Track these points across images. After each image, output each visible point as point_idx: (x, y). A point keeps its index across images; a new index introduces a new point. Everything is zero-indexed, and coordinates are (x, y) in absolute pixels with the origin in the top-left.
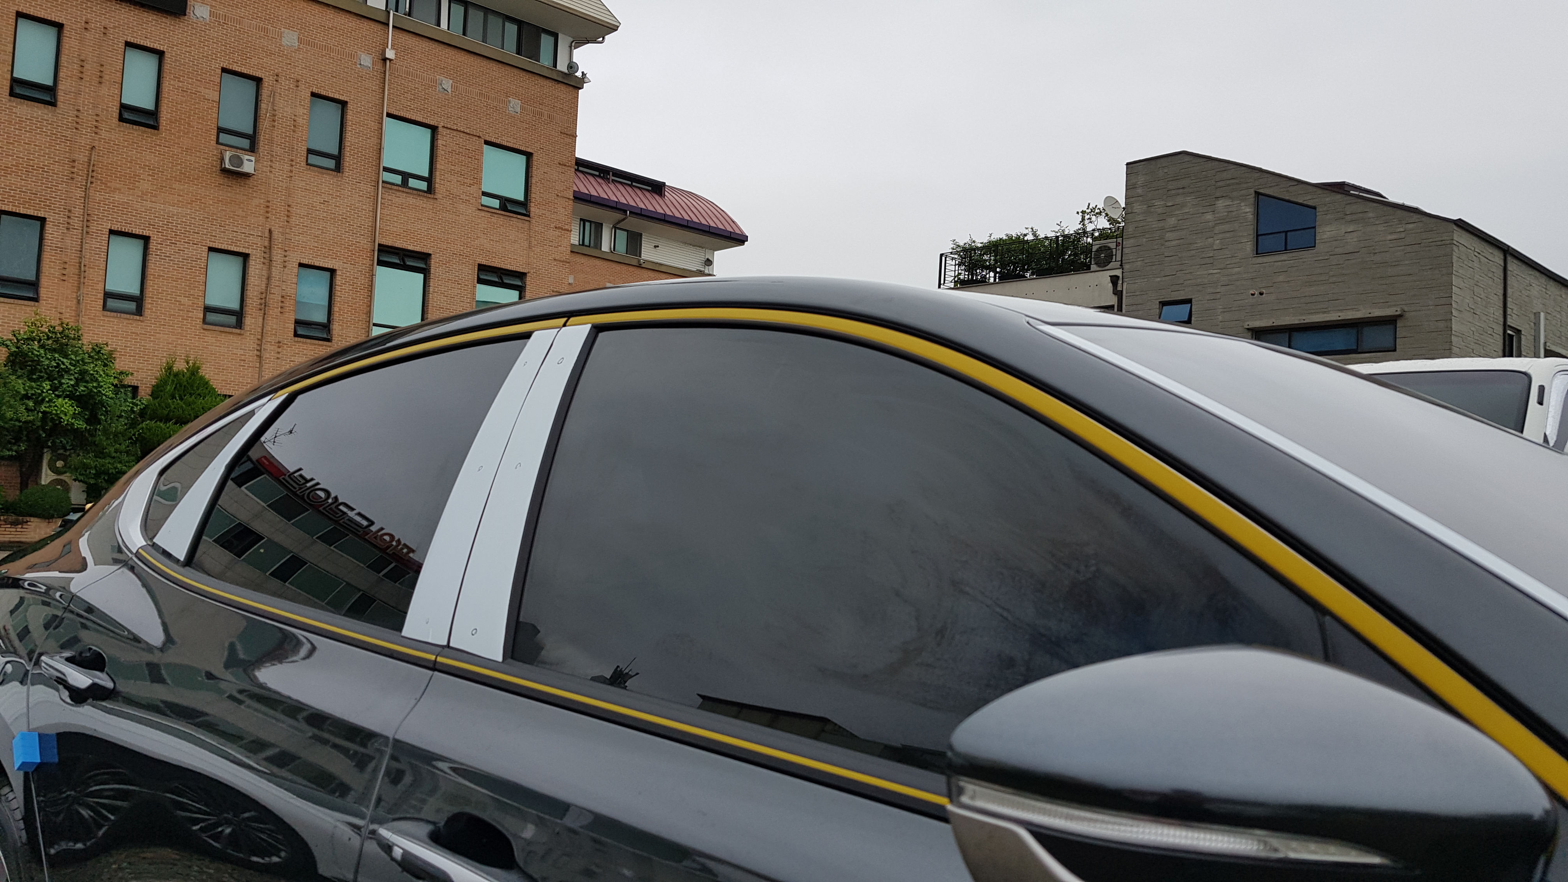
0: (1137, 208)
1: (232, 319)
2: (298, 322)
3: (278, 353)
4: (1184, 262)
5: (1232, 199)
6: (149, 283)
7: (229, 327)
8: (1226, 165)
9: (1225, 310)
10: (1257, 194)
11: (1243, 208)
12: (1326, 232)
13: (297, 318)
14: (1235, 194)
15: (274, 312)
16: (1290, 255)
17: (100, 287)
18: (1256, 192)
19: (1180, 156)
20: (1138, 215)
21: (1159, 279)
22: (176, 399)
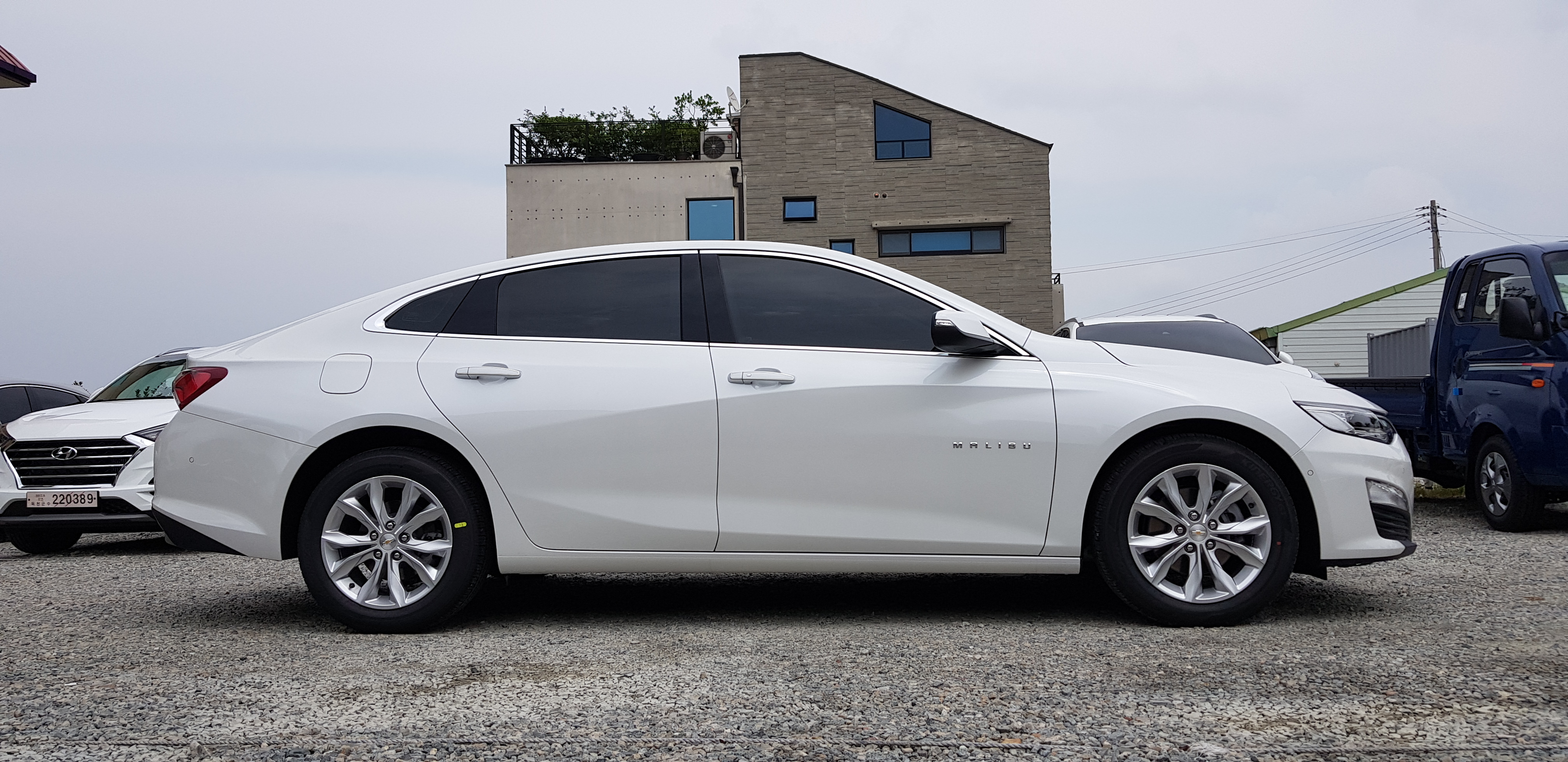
0: (753, 102)
4: (806, 161)
5: (852, 105)
8: (844, 72)
9: (850, 209)
10: (875, 103)
11: (863, 115)
12: (941, 145)
14: (854, 101)
16: (910, 163)
18: (874, 101)
19: (797, 57)
20: (756, 109)
21: (781, 175)
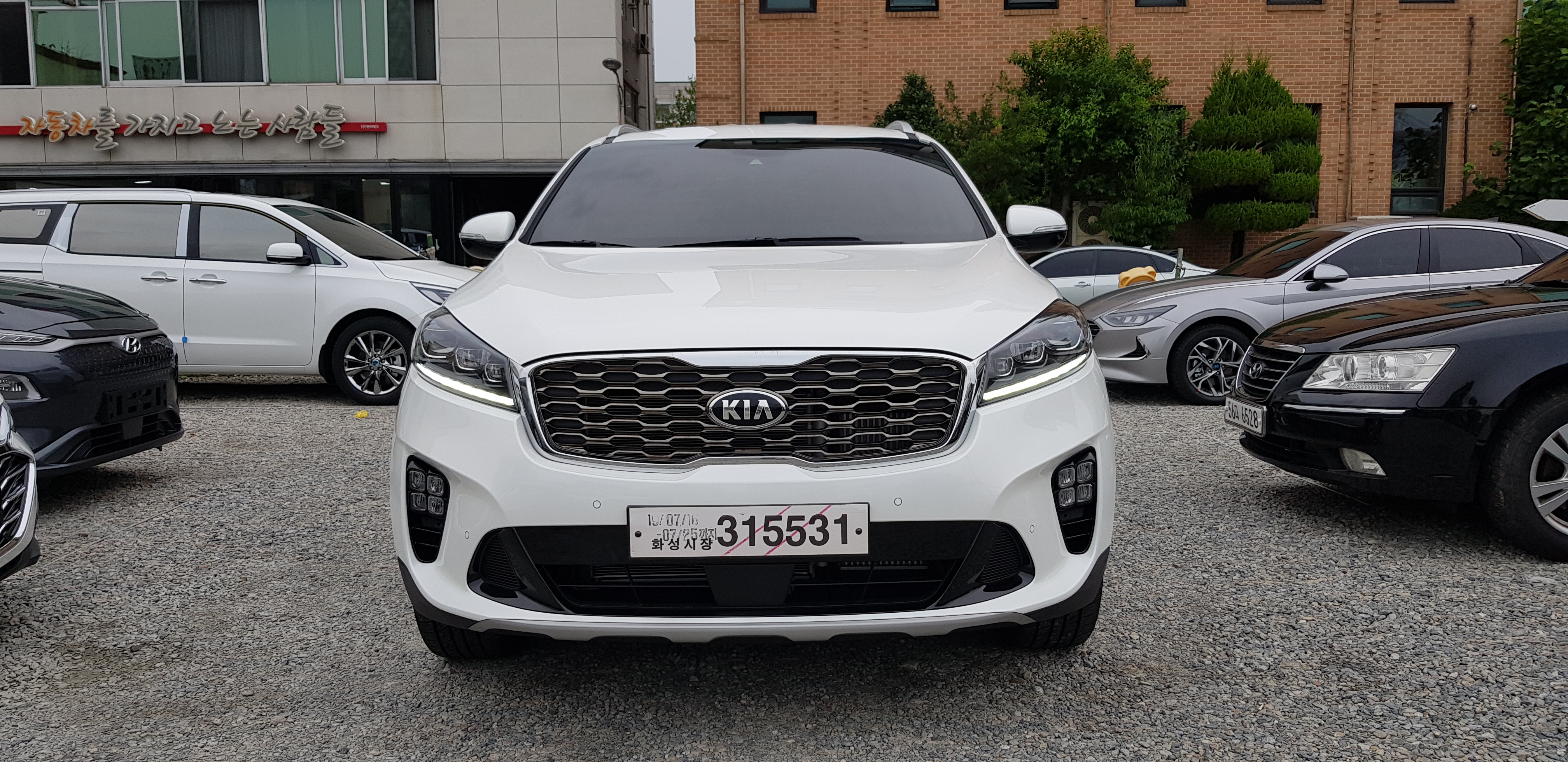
3: (1377, 31)
22: (1236, 113)
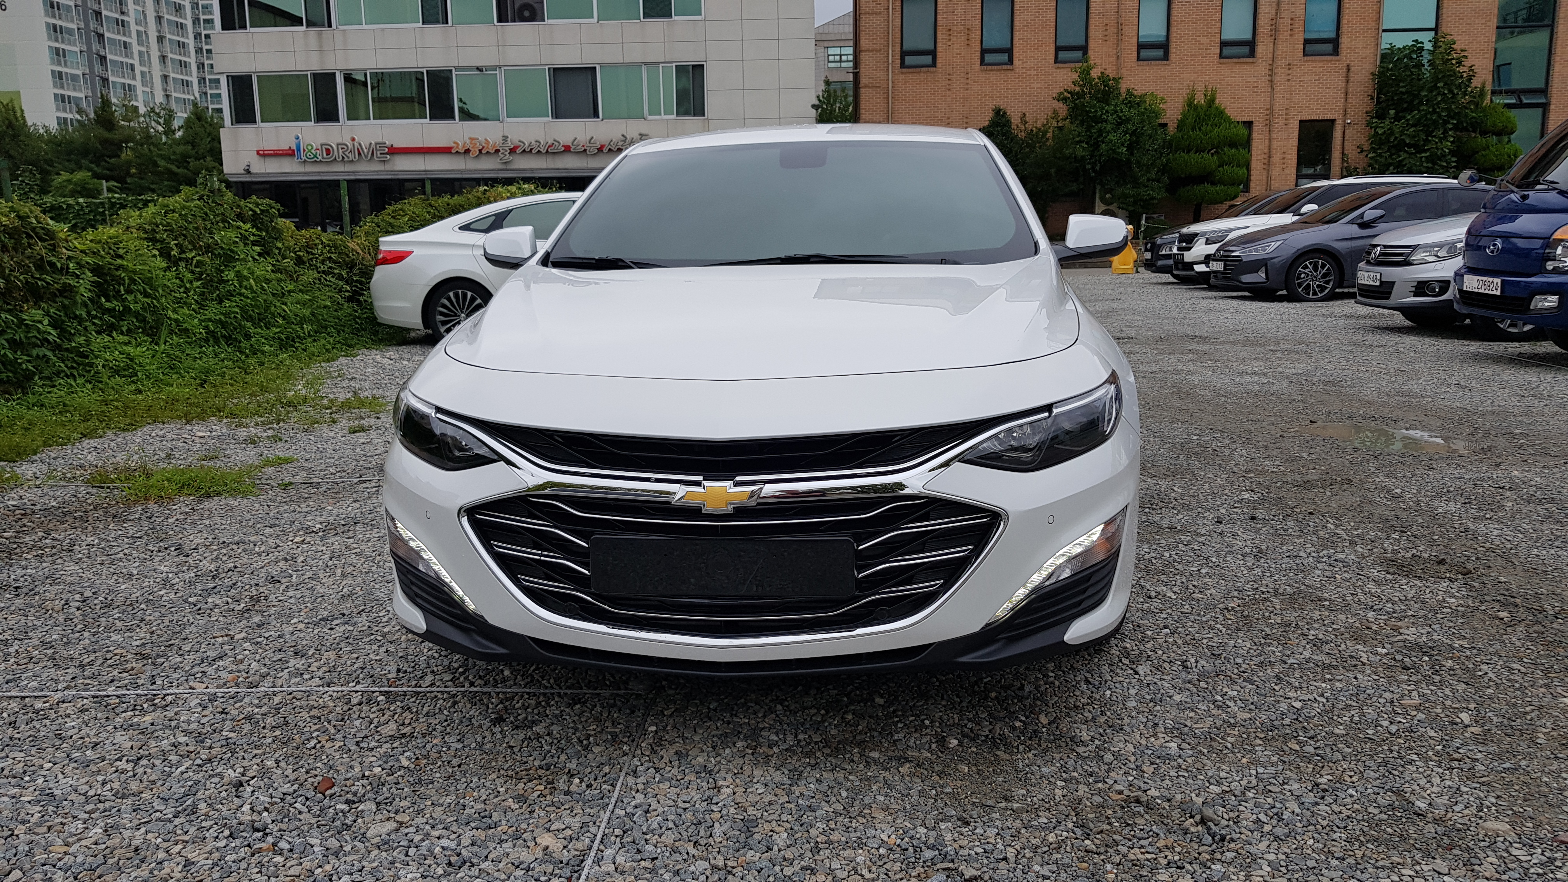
1: (1246, 50)
2: (1307, 42)
3: (1289, 74)
6: (1173, 29)
7: (1243, 57)
13: (1306, 37)
15: (1284, 35)
17: (1135, 40)
22: (1195, 130)
